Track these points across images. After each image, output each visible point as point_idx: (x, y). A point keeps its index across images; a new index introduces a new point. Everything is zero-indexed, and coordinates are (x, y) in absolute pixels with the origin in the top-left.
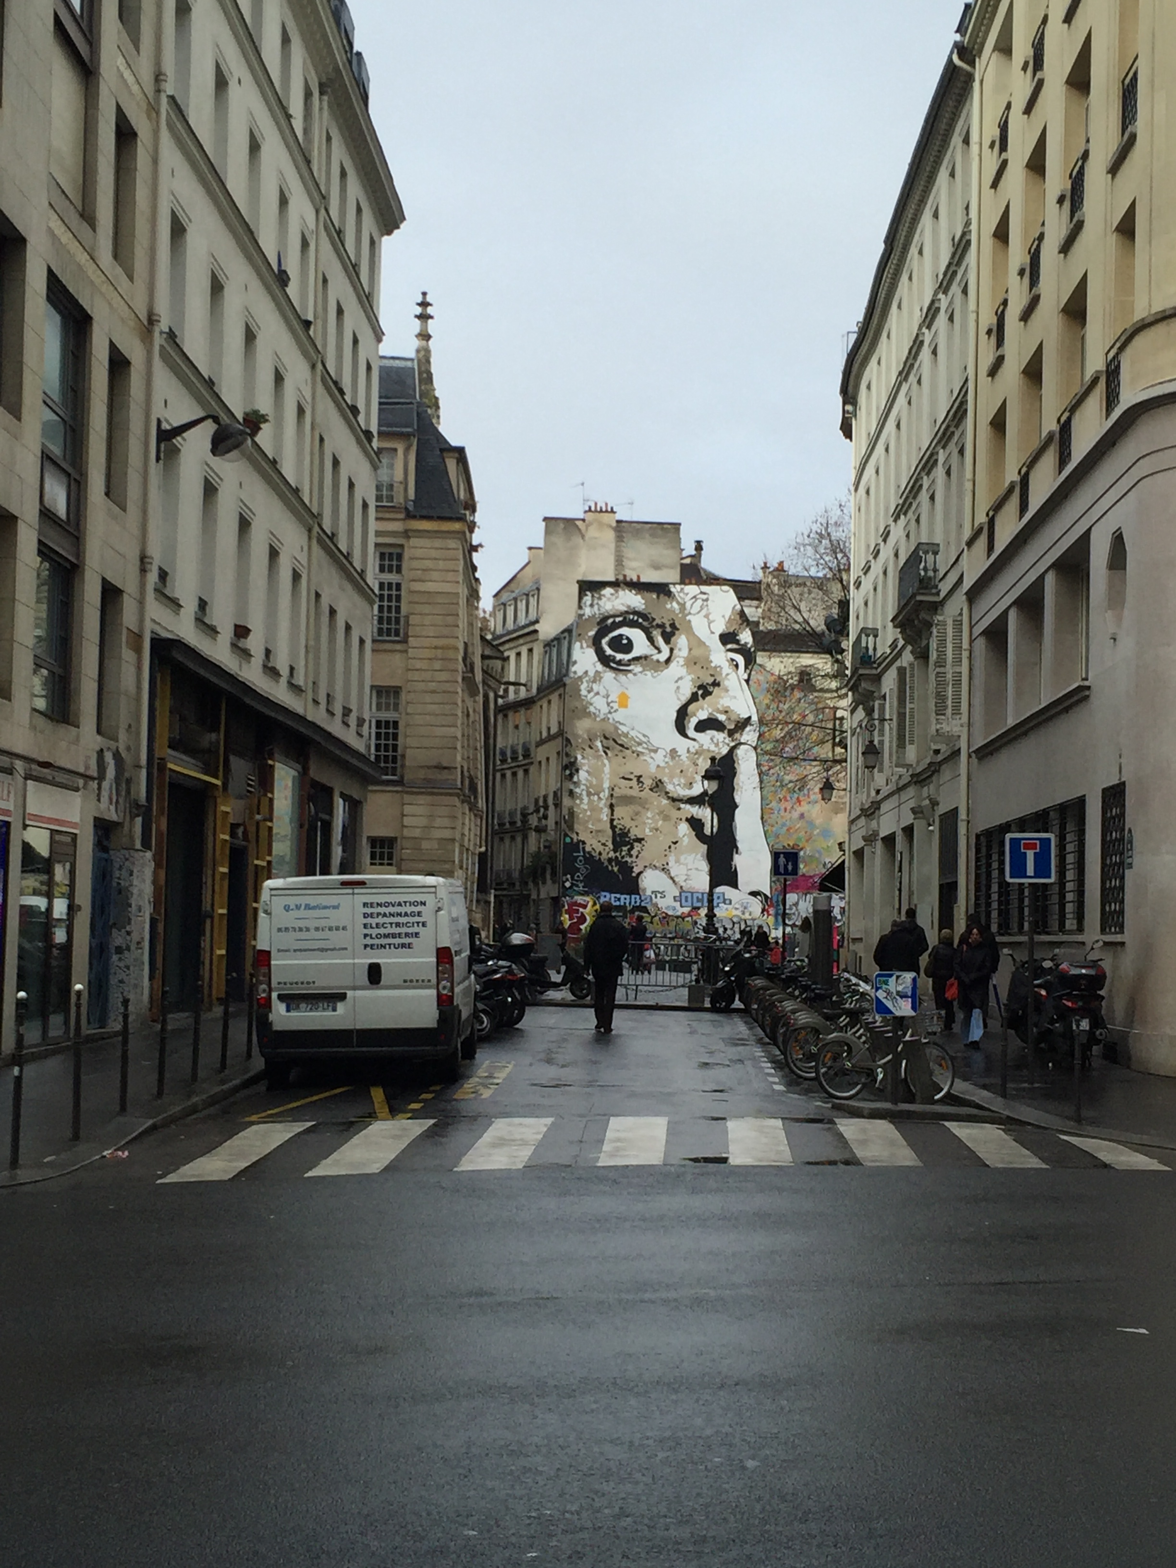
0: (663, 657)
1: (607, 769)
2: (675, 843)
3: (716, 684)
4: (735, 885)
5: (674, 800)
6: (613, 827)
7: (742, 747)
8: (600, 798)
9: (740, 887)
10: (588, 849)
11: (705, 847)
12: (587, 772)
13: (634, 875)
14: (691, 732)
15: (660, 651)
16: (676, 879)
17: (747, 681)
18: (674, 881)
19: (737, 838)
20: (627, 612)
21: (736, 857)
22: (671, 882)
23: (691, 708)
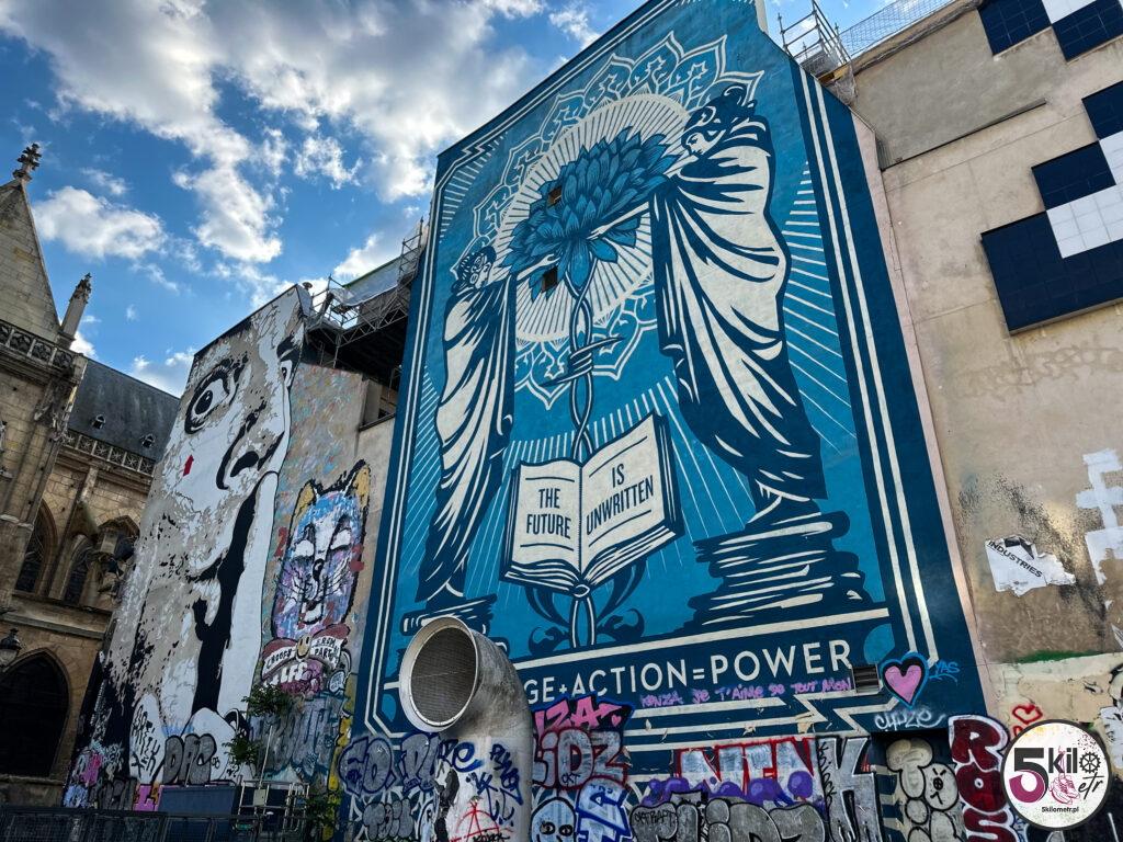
0: (228, 400)
1: (154, 558)
2: (175, 645)
3: (263, 407)
4: (214, 708)
5: (190, 579)
6: (138, 635)
7: (268, 478)
8: (139, 599)
9: (218, 709)
10: (112, 674)
11: (201, 643)
12: (140, 566)
13: (133, 705)
14: (227, 480)
15: (228, 392)
16: (163, 705)
17: (289, 388)
18: (160, 708)
19: (233, 622)
20: (217, 366)
21: (226, 652)
22: (157, 708)
23: (235, 448)
